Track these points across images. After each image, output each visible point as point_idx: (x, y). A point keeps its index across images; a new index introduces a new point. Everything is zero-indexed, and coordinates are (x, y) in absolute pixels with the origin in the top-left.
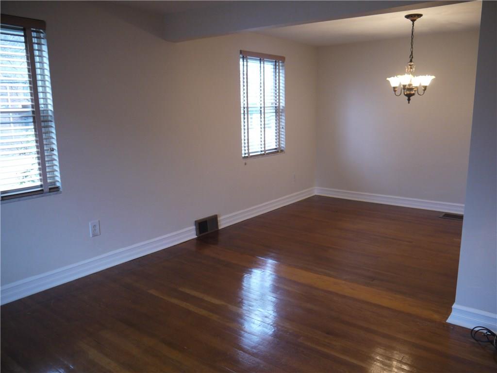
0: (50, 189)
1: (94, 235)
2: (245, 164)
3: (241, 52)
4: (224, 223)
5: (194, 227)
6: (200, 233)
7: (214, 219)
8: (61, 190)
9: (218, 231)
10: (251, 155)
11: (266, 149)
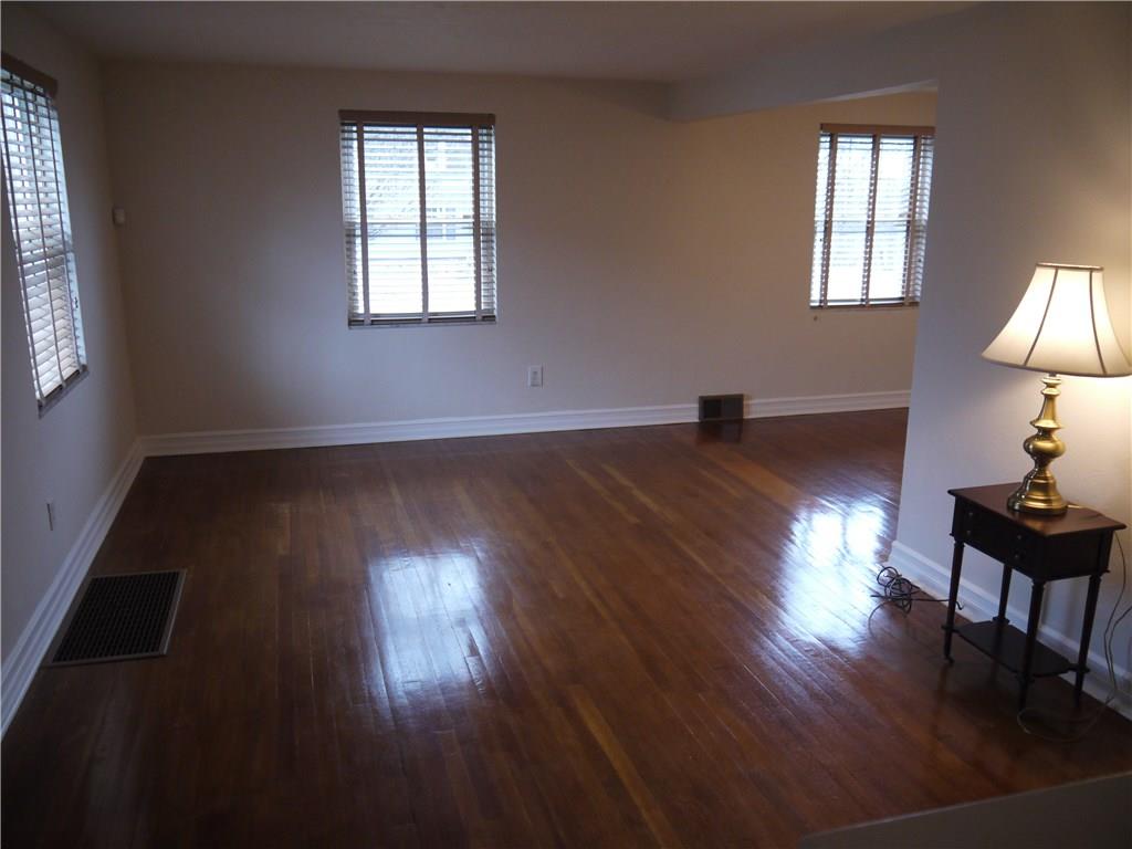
0: (484, 317)
1: (533, 385)
2: (815, 319)
3: (822, 127)
4: (756, 409)
5: (696, 406)
6: (705, 417)
7: (736, 402)
8: (497, 319)
9: (743, 420)
10: (829, 304)
11: (870, 297)
